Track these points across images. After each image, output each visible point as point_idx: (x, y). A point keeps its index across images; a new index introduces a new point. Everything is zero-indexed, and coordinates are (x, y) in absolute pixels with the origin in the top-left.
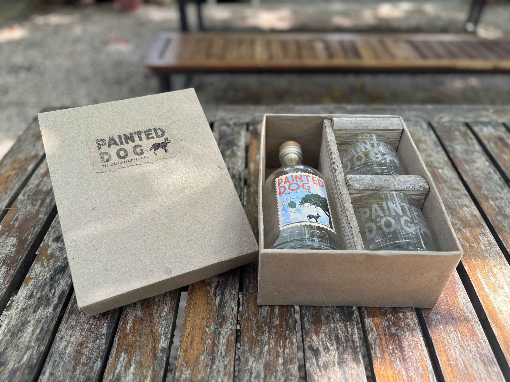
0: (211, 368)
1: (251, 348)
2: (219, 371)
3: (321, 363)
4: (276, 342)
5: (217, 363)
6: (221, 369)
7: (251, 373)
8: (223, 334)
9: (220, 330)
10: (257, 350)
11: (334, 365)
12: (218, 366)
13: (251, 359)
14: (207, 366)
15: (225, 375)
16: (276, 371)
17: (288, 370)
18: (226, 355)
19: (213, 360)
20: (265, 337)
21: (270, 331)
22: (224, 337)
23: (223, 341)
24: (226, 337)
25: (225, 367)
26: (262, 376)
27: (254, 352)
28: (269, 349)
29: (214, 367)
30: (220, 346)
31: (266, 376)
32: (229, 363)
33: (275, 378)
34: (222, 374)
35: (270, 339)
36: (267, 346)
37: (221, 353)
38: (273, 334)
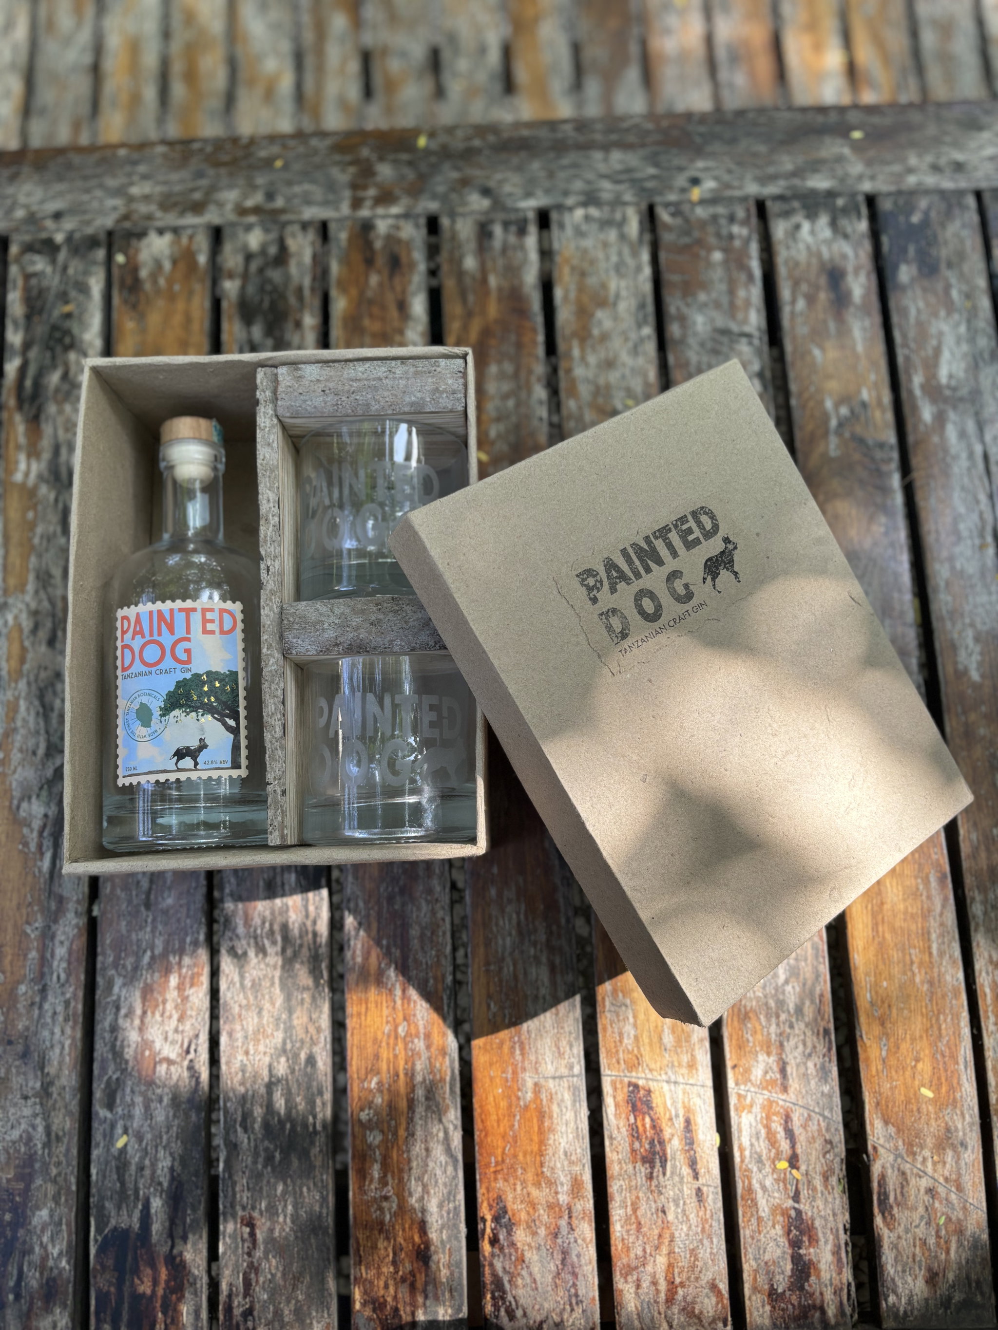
0: (41, 1007)
1: (118, 958)
2: (55, 1013)
3: (248, 983)
4: (167, 943)
5: (51, 998)
6: (60, 1009)
7: (118, 1008)
8: (60, 937)
9: (54, 927)
10: (129, 962)
11: (273, 984)
12: (54, 1003)
13: (118, 982)
14: (33, 1004)
15: (66, 1020)
16: (164, 1002)
17: (185, 999)
18: (67, 981)
19: (43, 991)
20: (145, 935)
21: (154, 920)
22: (62, 943)
23: (61, 952)
24: (67, 944)
25: (67, 1003)
26: (139, 1012)
27: (124, 966)
28: (153, 958)
29: (46, 1006)
30: (55, 964)
31: (144, 1013)
32: (75, 995)
33: (162, 1015)
34: (61, 1018)
35: (154, 937)
36: (149, 953)
37: (59, 977)
38: (160, 927)
